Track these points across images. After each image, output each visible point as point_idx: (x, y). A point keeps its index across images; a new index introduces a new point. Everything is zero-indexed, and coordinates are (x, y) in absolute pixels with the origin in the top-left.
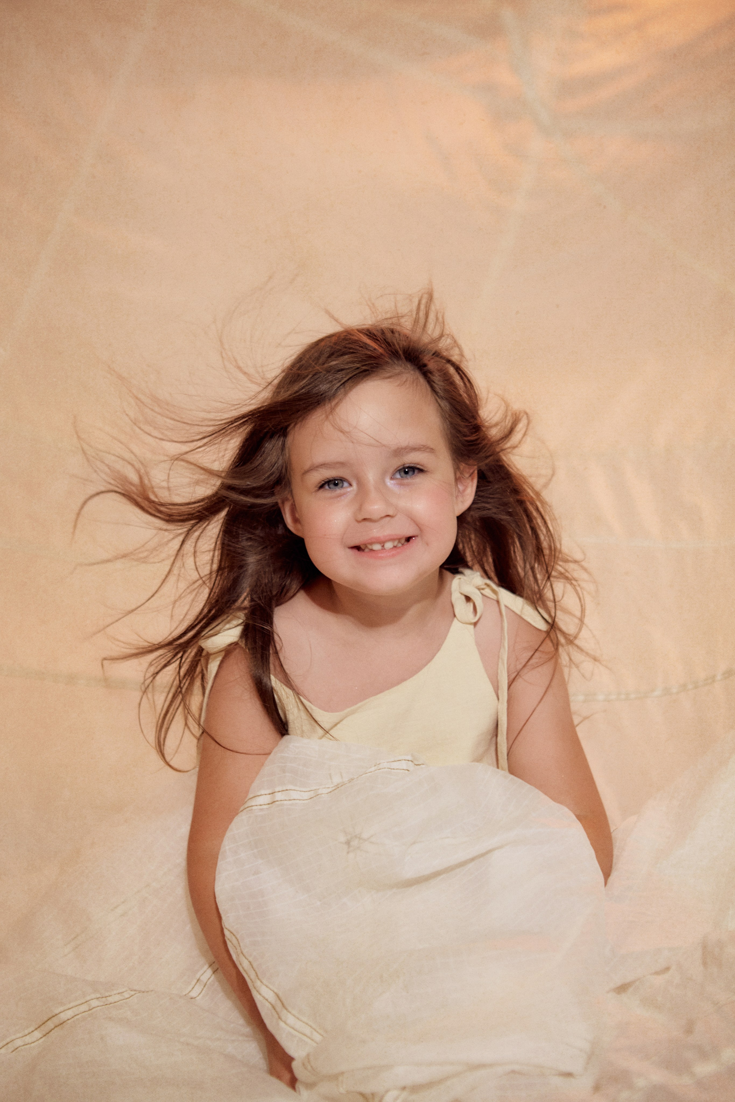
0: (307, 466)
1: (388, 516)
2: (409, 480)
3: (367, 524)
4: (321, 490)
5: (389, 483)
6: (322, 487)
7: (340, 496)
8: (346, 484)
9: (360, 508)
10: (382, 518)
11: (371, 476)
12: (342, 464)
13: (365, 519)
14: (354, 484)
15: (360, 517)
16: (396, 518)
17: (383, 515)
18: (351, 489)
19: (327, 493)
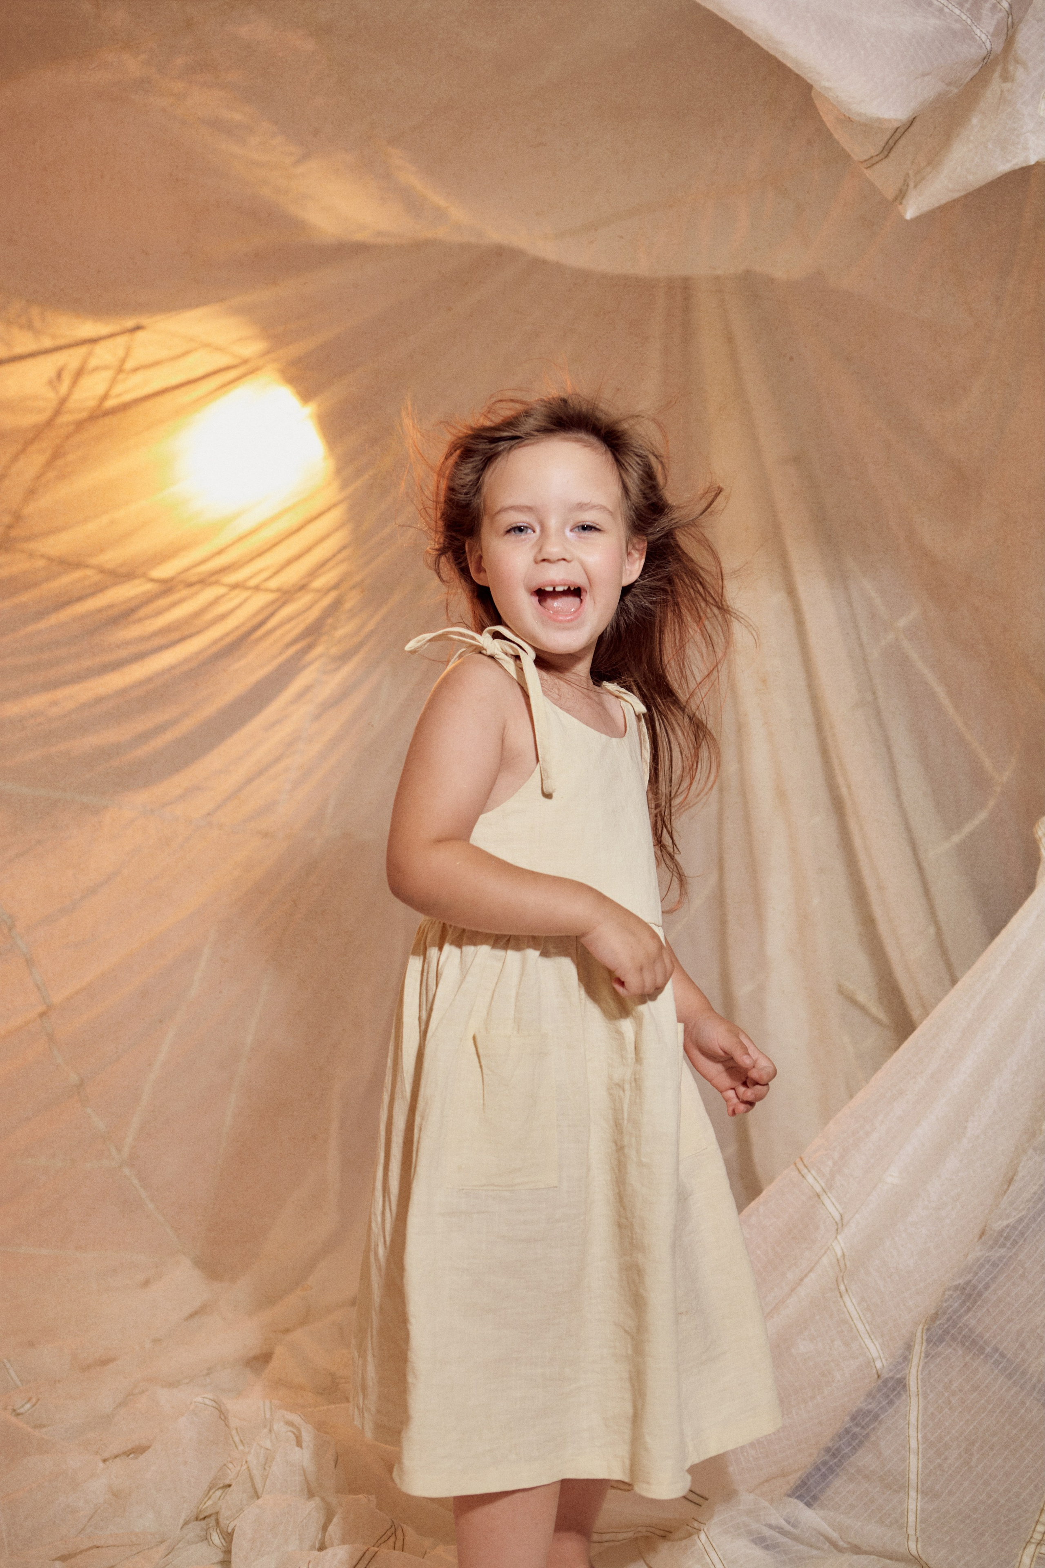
0: (499, 508)
1: (564, 559)
2: (587, 534)
3: (545, 564)
4: (508, 535)
5: (568, 533)
6: (508, 531)
7: (524, 540)
8: (529, 531)
9: (540, 550)
10: (559, 560)
11: (553, 523)
12: (529, 509)
13: (544, 560)
14: (538, 530)
15: (540, 558)
16: (573, 563)
17: (560, 557)
18: (534, 534)
19: (512, 537)
